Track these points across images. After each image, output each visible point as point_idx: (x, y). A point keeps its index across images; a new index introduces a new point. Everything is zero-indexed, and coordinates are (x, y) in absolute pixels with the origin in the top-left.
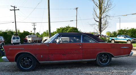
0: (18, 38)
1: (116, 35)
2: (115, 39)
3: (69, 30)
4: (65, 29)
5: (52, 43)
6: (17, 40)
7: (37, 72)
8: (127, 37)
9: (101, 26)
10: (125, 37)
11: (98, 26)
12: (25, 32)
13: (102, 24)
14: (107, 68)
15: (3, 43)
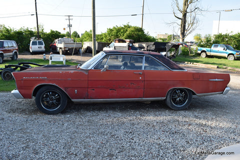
0: (40, 43)
1: (210, 44)
2: (208, 51)
3: (128, 32)
4: (122, 30)
5: (93, 69)
6: (39, 46)
7: (69, 116)
8: (228, 48)
9: (184, 26)
10: (226, 48)
11: (180, 27)
12: (52, 32)
13: (187, 24)
14: (182, 112)
15: (15, 52)
